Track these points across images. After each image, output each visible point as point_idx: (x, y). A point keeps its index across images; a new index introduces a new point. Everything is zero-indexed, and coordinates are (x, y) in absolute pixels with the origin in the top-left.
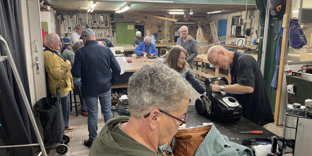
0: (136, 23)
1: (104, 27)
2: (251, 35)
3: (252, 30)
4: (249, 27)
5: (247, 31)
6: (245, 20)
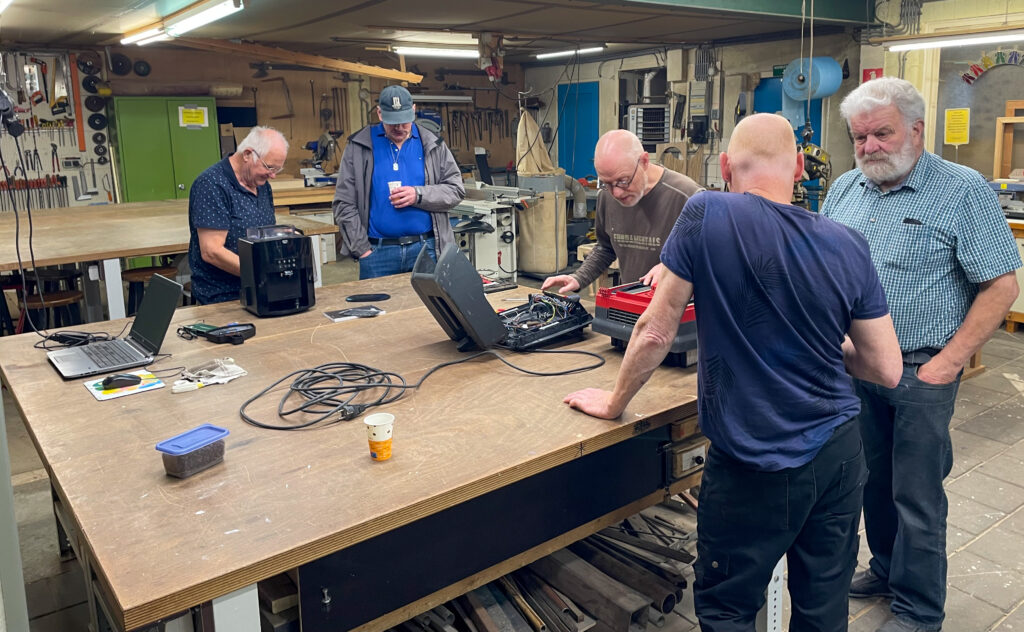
0: (219, 98)
1: (49, 117)
2: (710, 141)
3: (713, 122)
4: (701, 112)
5: (695, 124)
6: (677, 85)
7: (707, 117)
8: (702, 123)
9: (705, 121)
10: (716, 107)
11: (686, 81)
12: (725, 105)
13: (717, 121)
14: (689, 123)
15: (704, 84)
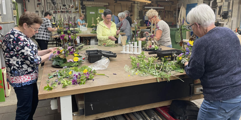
2: (228, 18)
3: (230, 13)
4: (226, 10)
5: (224, 14)
6: (219, 3)
7: (228, 12)
8: (226, 13)
9: (227, 13)
10: (231, 9)
11: (222, 2)
12: (233, 8)
13: (231, 13)
14: (222, 13)
15: (227, 3)
